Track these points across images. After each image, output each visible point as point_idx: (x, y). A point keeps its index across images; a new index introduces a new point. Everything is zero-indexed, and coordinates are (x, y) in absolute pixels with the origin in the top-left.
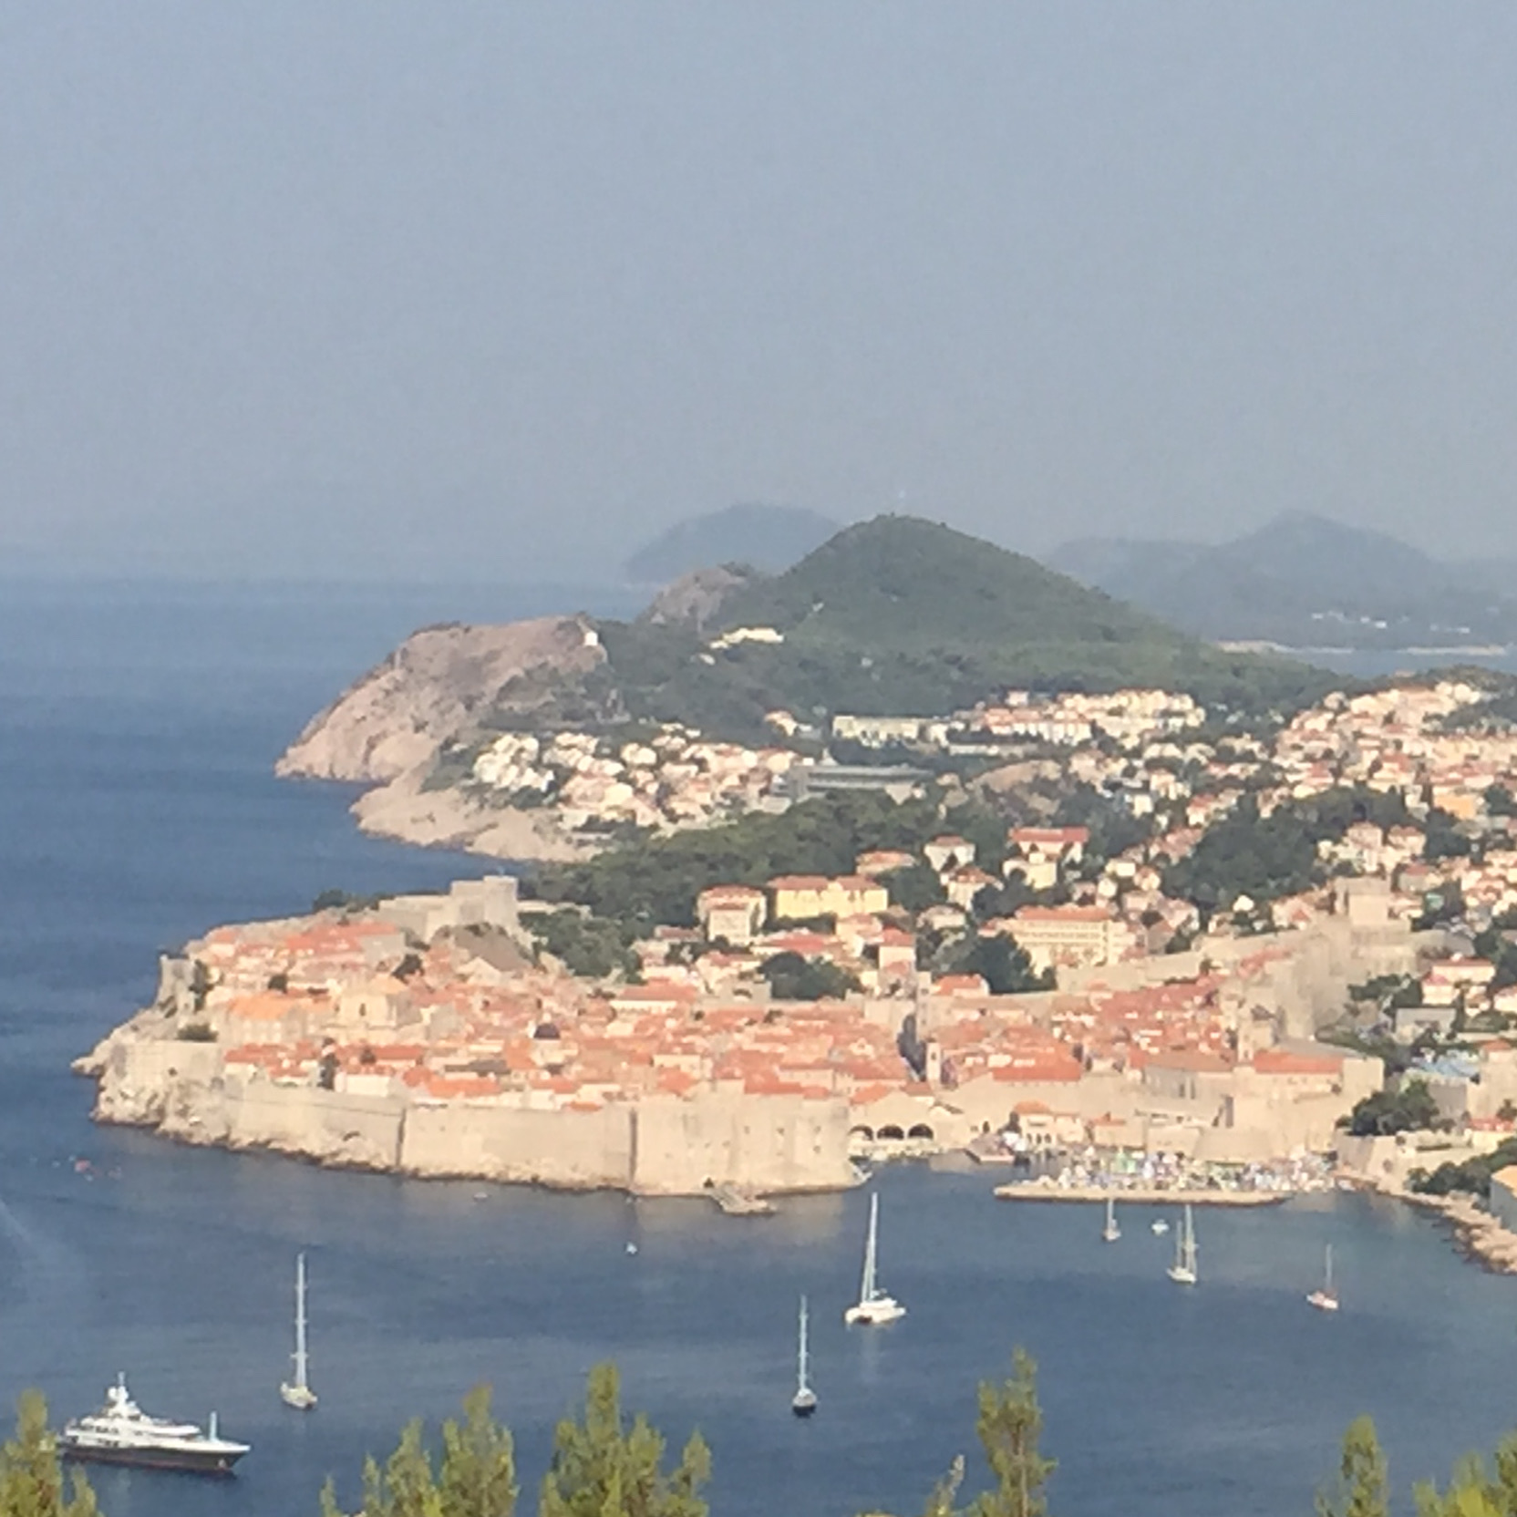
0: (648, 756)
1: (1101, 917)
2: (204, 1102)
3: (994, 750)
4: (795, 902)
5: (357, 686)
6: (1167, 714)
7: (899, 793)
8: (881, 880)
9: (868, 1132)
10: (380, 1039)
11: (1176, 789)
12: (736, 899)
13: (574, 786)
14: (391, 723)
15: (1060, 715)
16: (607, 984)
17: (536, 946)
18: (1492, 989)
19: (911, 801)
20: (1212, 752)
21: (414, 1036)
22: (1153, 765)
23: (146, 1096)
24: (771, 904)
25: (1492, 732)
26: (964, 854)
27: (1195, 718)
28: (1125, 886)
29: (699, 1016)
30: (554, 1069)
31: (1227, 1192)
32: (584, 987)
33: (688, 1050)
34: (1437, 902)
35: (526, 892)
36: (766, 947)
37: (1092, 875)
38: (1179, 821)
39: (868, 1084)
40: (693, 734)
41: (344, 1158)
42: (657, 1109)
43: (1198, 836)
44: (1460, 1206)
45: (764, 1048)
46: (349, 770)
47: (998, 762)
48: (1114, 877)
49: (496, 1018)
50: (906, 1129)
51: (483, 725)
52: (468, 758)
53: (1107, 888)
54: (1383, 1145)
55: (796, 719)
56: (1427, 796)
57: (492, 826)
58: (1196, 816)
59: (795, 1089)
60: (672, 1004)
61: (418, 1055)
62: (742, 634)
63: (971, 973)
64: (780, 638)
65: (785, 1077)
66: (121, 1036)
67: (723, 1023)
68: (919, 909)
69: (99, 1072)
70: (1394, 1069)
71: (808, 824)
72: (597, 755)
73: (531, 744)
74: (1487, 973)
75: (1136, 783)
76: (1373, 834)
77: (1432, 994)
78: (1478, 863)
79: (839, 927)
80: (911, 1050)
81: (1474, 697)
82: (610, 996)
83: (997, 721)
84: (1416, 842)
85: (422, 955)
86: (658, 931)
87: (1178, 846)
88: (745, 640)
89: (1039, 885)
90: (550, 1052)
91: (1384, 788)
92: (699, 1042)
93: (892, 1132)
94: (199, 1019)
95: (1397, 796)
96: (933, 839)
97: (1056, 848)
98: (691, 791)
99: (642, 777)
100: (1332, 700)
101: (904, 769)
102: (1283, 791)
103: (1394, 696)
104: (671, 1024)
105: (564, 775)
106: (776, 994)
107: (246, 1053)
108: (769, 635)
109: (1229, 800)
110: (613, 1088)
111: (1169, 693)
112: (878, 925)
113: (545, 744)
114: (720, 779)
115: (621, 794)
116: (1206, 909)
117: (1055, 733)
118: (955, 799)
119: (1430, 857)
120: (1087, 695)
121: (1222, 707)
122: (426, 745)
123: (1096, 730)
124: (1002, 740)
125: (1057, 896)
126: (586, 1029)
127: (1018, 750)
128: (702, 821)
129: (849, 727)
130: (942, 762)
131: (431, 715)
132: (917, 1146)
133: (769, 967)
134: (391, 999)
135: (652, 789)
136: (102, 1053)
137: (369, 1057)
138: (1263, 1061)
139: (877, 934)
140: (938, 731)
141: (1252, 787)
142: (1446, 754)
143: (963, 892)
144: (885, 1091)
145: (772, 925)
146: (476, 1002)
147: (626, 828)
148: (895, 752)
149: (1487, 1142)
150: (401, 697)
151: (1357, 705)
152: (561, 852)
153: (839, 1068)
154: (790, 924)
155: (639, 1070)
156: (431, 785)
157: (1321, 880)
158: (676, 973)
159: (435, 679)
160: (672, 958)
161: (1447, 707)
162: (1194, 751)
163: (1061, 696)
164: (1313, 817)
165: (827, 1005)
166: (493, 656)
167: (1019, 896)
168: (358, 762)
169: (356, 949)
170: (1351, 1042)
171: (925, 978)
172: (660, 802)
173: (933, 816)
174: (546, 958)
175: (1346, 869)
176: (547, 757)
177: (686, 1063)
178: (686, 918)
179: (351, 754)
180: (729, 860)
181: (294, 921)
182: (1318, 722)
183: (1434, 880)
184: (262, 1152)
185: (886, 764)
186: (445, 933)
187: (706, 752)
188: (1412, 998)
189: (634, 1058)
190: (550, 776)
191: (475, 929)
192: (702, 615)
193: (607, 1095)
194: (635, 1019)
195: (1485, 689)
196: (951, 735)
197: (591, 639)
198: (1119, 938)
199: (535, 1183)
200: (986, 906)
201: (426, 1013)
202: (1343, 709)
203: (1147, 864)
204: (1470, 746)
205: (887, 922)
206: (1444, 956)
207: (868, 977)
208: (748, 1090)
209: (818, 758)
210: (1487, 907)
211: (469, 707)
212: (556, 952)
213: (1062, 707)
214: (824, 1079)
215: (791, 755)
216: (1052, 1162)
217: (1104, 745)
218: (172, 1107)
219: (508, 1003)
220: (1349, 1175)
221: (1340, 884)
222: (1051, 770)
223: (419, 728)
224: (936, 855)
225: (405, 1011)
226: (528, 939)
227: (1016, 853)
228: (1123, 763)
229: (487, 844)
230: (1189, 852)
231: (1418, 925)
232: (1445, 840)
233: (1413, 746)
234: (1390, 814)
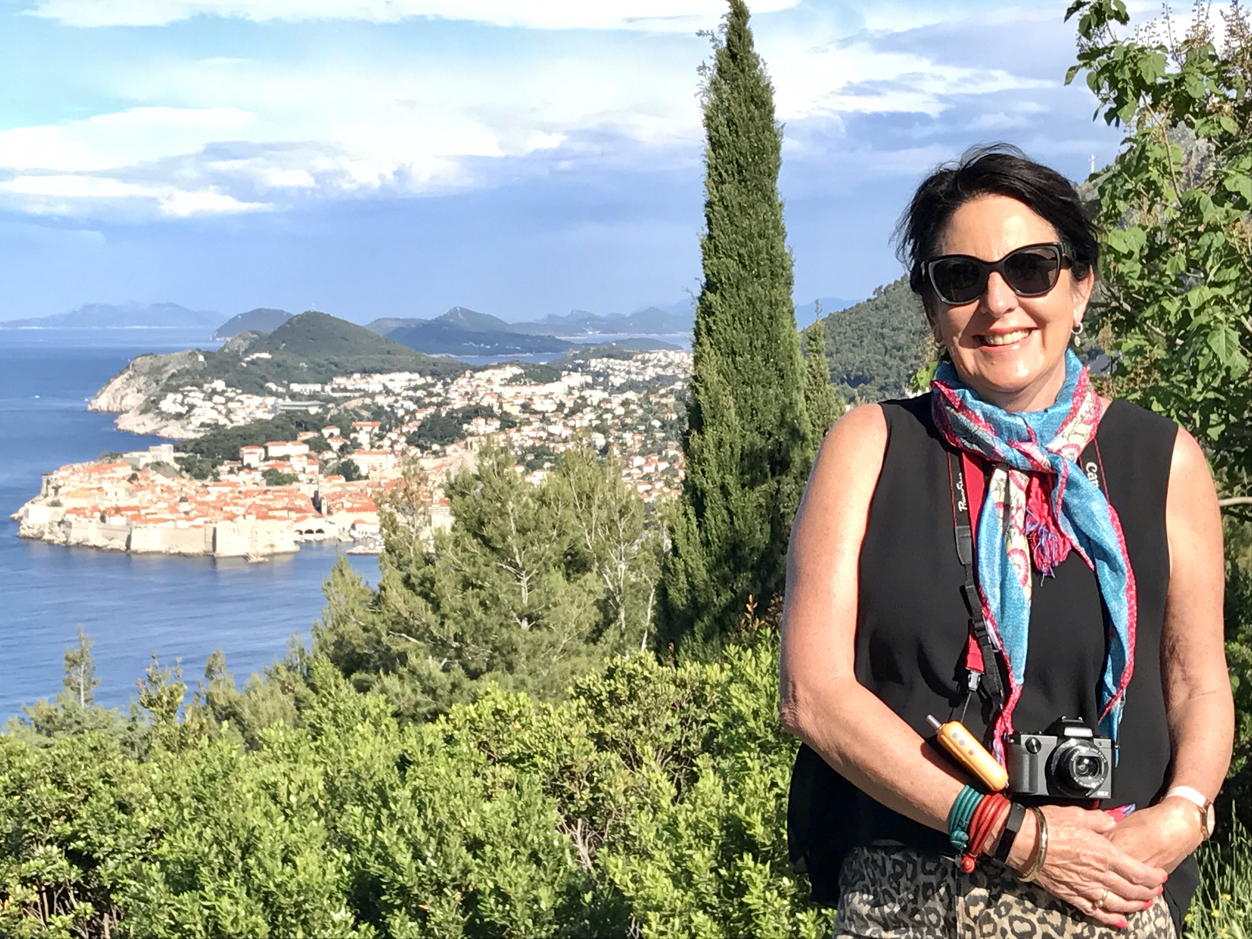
0: (222, 400)
1: (387, 453)
3: (348, 395)
4: (275, 450)
5: (116, 377)
6: (409, 380)
7: (313, 410)
8: (306, 442)
9: (300, 532)
10: (122, 504)
11: (412, 406)
12: (253, 450)
13: (196, 411)
14: (129, 391)
15: (371, 381)
16: (207, 482)
17: (181, 469)
19: (318, 413)
20: (425, 393)
21: (135, 502)
22: (404, 398)
23: (37, 527)
24: (266, 452)
25: (525, 384)
26: (336, 432)
27: (420, 381)
28: (394, 442)
29: (240, 492)
30: (186, 513)
32: (198, 483)
33: (236, 505)
35: (177, 449)
36: (265, 467)
37: (382, 438)
38: (413, 418)
39: (300, 515)
40: (239, 391)
42: (224, 526)
43: (420, 423)
45: (264, 503)
46: (114, 407)
47: (349, 399)
48: (390, 439)
49: (165, 495)
50: (314, 530)
51: (162, 390)
52: (157, 402)
53: (388, 443)
55: (276, 385)
56: (501, 407)
57: (166, 426)
58: (419, 416)
59: (275, 517)
60: (231, 488)
61: (136, 509)
62: (256, 355)
63: (338, 474)
64: (270, 356)
65: (271, 513)
66: (28, 506)
67: (249, 495)
68: (320, 452)
69: (20, 518)
71: (280, 422)
72: (204, 400)
73: (180, 396)
75: (398, 405)
76: (481, 421)
78: (519, 430)
79: (291, 459)
80: (316, 502)
81: (519, 371)
82: (208, 486)
83: (349, 384)
84: (497, 424)
85: (138, 473)
86: (226, 462)
87: (412, 427)
88: (258, 358)
90: (185, 507)
91: (486, 405)
92: (240, 501)
93: (309, 532)
94: (56, 499)
95: (490, 408)
96: (324, 427)
97: (369, 429)
98: (238, 412)
99: (220, 407)
100: (469, 374)
101: (315, 402)
102: (451, 407)
103: (488, 373)
104: (230, 495)
105: (192, 407)
106: (268, 484)
108: (266, 355)
109: (432, 410)
110: (207, 519)
111: (410, 373)
112: (305, 458)
113: (185, 396)
114: (249, 407)
115: (213, 414)
116: (422, 449)
117: (370, 388)
118: (334, 412)
119: (502, 429)
120: (378, 374)
122: (142, 397)
123: (384, 386)
124: (351, 391)
125: (371, 446)
126: (198, 498)
127: (357, 394)
128: (242, 423)
129: (295, 387)
130: (329, 399)
131: (143, 387)
132: (319, 536)
133: (266, 474)
134: (126, 490)
135: (224, 411)
136: (21, 511)
137: (118, 511)
139: (305, 462)
140: (328, 388)
141: (439, 405)
142: (509, 392)
143: (336, 445)
144: (307, 517)
145: (267, 459)
146: (158, 489)
147: (215, 426)
148: (313, 396)
150: (131, 381)
152: (191, 435)
153: (290, 510)
154: (272, 459)
155: (217, 512)
156: (144, 412)
157: (463, 438)
158: (232, 477)
159: (145, 374)
160: (231, 472)
161: (509, 375)
162: (420, 393)
163: (372, 375)
164: (461, 415)
165: (286, 487)
166: (165, 365)
167: (356, 446)
168: (118, 404)
169: (113, 471)
171: (322, 477)
172: (227, 416)
173: (324, 419)
174: (184, 473)
175: (472, 434)
176: (185, 401)
177: (234, 509)
178: (236, 457)
179: (115, 402)
180: (251, 436)
181: (91, 462)
182: (462, 381)
183: (503, 437)
185: (309, 400)
186: (146, 465)
187: (243, 398)
189: (215, 508)
190: (187, 408)
191: (158, 464)
192: (242, 349)
193: (206, 522)
195: (523, 368)
196: (333, 389)
197: (201, 358)
198: (392, 460)
199: (180, 554)
200: (344, 450)
201: (139, 494)
202: (472, 377)
203: (401, 434)
204: (517, 389)
205: (309, 457)
207: (302, 477)
209: (285, 399)
210: (521, 446)
211: (157, 384)
212: (187, 471)
213: (371, 379)
214: (284, 514)
215: (275, 398)
216: (366, 541)
217: (387, 392)
219: (169, 489)
221: (470, 439)
222: (368, 401)
223: (139, 392)
224: (326, 432)
225: (132, 493)
226: (177, 467)
227: (355, 431)
228: (394, 398)
229: (163, 433)
230: (416, 429)
232: (507, 422)
233: (497, 389)
234: (487, 413)
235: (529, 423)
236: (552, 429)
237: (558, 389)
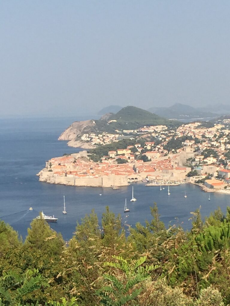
0: (101, 136)
1: (156, 152)
2: (52, 179)
3: (142, 133)
4: (120, 152)
5: (67, 129)
6: (163, 128)
7: (131, 139)
8: (130, 149)
9: (130, 179)
10: (72, 170)
11: (164, 137)
12: (113, 152)
13: (93, 140)
14: (71, 133)
15: (150, 129)
16: (98, 163)
17: (89, 159)
18: (204, 159)
19: (133, 140)
20: (168, 132)
21: (76, 170)
22: (162, 134)
23: (45, 178)
24: (117, 153)
25: (202, 128)
26: (140, 146)
27: (166, 128)
28: (159, 149)
29: (109, 166)
30: (92, 173)
31: (173, 184)
32: (95, 163)
33: (108, 170)
34: (196, 149)
35: (88, 152)
36: (117, 158)
37: (155, 147)
38: (165, 141)
39: (130, 173)
40: (107, 133)
41: (68, 184)
42: (105, 177)
43: (167, 142)
44: (201, 185)
45: (117, 170)
46: (66, 139)
47: (143, 135)
48: (158, 148)
49: (85, 167)
50: (134, 178)
51: (82, 133)
52: (80, 137)
53: (157, 149)
54: (191, 178)
55: (119, 130)
56: (195, 136)
57: (84, 145)
58: (167, 140)
59: (121, 174)
60: (106, 165)
61: (76, 172)
62: (112, 121)
63: (141, 160)
64: (116, 121)
65: (120, 173)
66: (42, 171)
67: (112, 167)
68: (134, 152)
69: (39, 175)
70: (192, 169)
71: (121, 143)
72: (95, 136)
73: (88, 135)
74: (203, 157)
75: (160, 136)
76: (188, 141)
77: (196, 160)
78: (201, 144)
79: (125, 155)
80: (135, 169)
81: (200, 124)
82: (98, 164)
83: (143, 130)
84: (194, 142)
85: (76, 160)
86: (104, 156)
87: (165, 144)
88: (112, 122)
89: (149, 149)
90: (92, 171)
91: (189, 135)
92: (110, 169)
93: (133, 179)
94: (50, 169)
95: (191, 136)
96: (136, 144)
97: (150, 144)
98: (107, 140)
99: (101, 138)
100: (183, 125)
101: (132, 136)
102: (177, 136)
103: (190, 125)
104: (106, 167)
105: (92, 138)
106: (118, 163)
107: (56, 173)
108: (115, 121)
109: (171, 138)
110: (100, 175)
111: (163, 125)
112: (130, 155)
113: (89, 135)
114: (110, 138)
115: (99, 140)
116: (169, 151)
117: (150, 131)
118: (138, 139)
119: (195, 144)
120: (153, 126)
121: (169, 127)
122: (75, 136)
123: (155, 130)
124: (143, 132)
125: (151, 150)
126: (96, 168)
127: (145, 133)
128: (108, 143)
129: (125, 131)
130: (136, 135)
131: (76, 132)
132: (136, 180)
133: (117, 160)
134: (73, 166)
135: (102, 140)
136: (40, 173)
137: (71, 173)
138: (177, 169)
139: (130, 156)
140: (136, 131)
141: (174, 136)
142: (197, 131)
143: (140, 150)
144: (132, 174)
145: (117, 155)
146: (83, 165)
147: (99, 144)
148: (131, 134)
149: (204, 177)
150: (72, 130)
151: (186, 126)
152: (92, 148)
153: (126, 172)
154: (119, 155)
155: (102, 173)
156: (76, 140)
157: (182, 147)
158: (106, 161)
159: (76, 128)
160: (106, 159)
161: (196, 126)
162: (166, 132)
163: (150, 126)
164: (181, 139)
165: (124, 164)
166: (82, 125)
167: (146, 150)
168: (67, 138)
169: (68, 160)
170: (187, 166)
171: (136, 161)
172: (103, 141)
173: (135, 141)
174: (91, 160)
175: (185, 145)
176: (89, 137)
177: (108, 172)
178: (107, 154)
179: (67, 137)
180: (112, 148)
181: (61, 157)
182: (181, 128)
183: (196, 146)
184: (59, 184)
185: (130, 135)
186: (79, 158)
187: (108, 135)
188: (194, 160)
189: (101, 171)
190: (90, 139)
191: (82, 157)
192: (107, 119)
193: (99, 176)
194: (102, 167)
195: (201, 123)
196: (137, 132)
197: (94, 122)
198: (158, 155)
199: (91, 186)
200: (143, 152)
201: (77, 167)
202: (184, 126)
203: (161, 146)
204: (199, 130)
205: (131, 154)
206: (198, 155)
207: (129, 161)
208: (115, 175)
209: (122, 135)
210: (202, 149)
211: (80, 131)
212: (92, 159)
213: (150, 128)
214: (124, 173)
215: (118, 135)
216: (152, 182)
217: (155, 132)
218: (48, 179)
219: (87, 166)
220: (187, 182)
221: (185, 147)
222: (149, 135)
223: (74, 134)
224: (136, 146)
225: (75, 167)
226: (88, 158)
227: (146, 145)
228: (158, 134)
229: (83, 147)
230: (166, 144)
231: (194, 152)
232: (197, 141)
233: (193, 130)
234: (190, 139)
235: (205, 141)
236: (212, 143)
237: (213, 129)
